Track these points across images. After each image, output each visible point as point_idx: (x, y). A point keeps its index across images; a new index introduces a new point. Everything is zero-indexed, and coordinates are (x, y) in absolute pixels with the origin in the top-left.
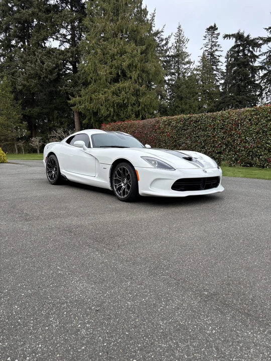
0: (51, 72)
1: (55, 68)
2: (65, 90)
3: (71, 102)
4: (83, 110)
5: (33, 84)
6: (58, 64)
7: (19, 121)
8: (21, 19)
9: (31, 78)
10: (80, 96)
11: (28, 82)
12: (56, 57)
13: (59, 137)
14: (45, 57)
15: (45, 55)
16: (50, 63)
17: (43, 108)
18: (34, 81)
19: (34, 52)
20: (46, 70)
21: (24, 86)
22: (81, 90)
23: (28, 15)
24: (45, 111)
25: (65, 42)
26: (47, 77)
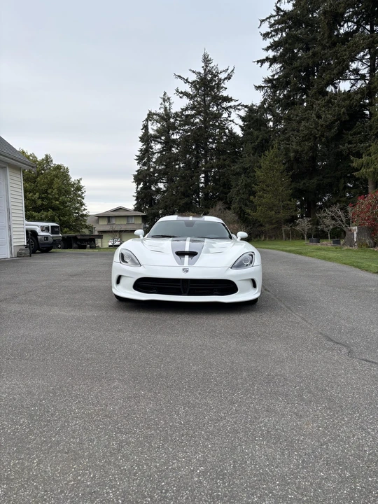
0: (329, 127)
1: (336, 121)
2: (349, 149)
3: (354, 165)
4: (371, 174)
5: (306, 148)
6: (340, 114)
7: (288, 198)
8: (301, 66)
9: (306, 140)
10: (369, 155)
11: (301, 147)
12: (339, 105)
13: (332, 217)
14: (324, 109)
15: (324, 106)
16: (329, 116)
17: (323, 177)
18: (308, 144)
19: (312, 105)
20: (322, 126)
21: (296, 152)
22: (370, 146)
23: (308, 58)
24: (326, 181)
25: (358, 79)
26: (323, 136)
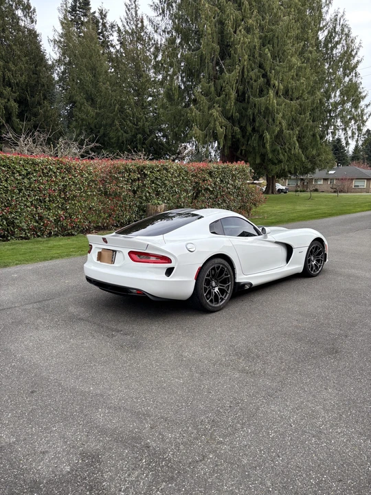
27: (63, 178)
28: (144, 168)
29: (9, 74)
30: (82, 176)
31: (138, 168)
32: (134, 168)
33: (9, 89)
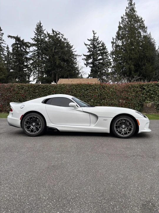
27: (101, 91)
28: (143, 85)
29: (132, 56)
30: (109, 90)
31: (140, 85)
32: (137, 85)
33: (131, 61)
